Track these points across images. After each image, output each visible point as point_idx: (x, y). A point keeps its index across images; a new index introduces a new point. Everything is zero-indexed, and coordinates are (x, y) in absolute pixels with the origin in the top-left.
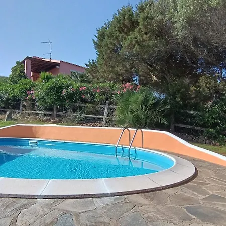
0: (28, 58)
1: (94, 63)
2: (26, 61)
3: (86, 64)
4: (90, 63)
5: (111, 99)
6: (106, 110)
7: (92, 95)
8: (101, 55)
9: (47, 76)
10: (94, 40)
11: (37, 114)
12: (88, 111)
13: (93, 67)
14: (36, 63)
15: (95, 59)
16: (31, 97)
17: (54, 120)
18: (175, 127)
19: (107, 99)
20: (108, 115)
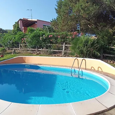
0: (20, 20)
1: (55, 20)
2: (19, 21)
3: (51, 21)
4: (53, 20)
5: (66, 41)
6: (64, 47)
7: (56, 39)
8: (60, 17)
9: (31, 29)
10: (55, 8)
11: (28, 50)
12: (54, 48)
13: (55, 22)
14: (25, 22)
15: (56, 18)
16: (24, 41)
17: (37, 53)
18: (103, 56)
19: (64, 41)
20: (65, 50)
